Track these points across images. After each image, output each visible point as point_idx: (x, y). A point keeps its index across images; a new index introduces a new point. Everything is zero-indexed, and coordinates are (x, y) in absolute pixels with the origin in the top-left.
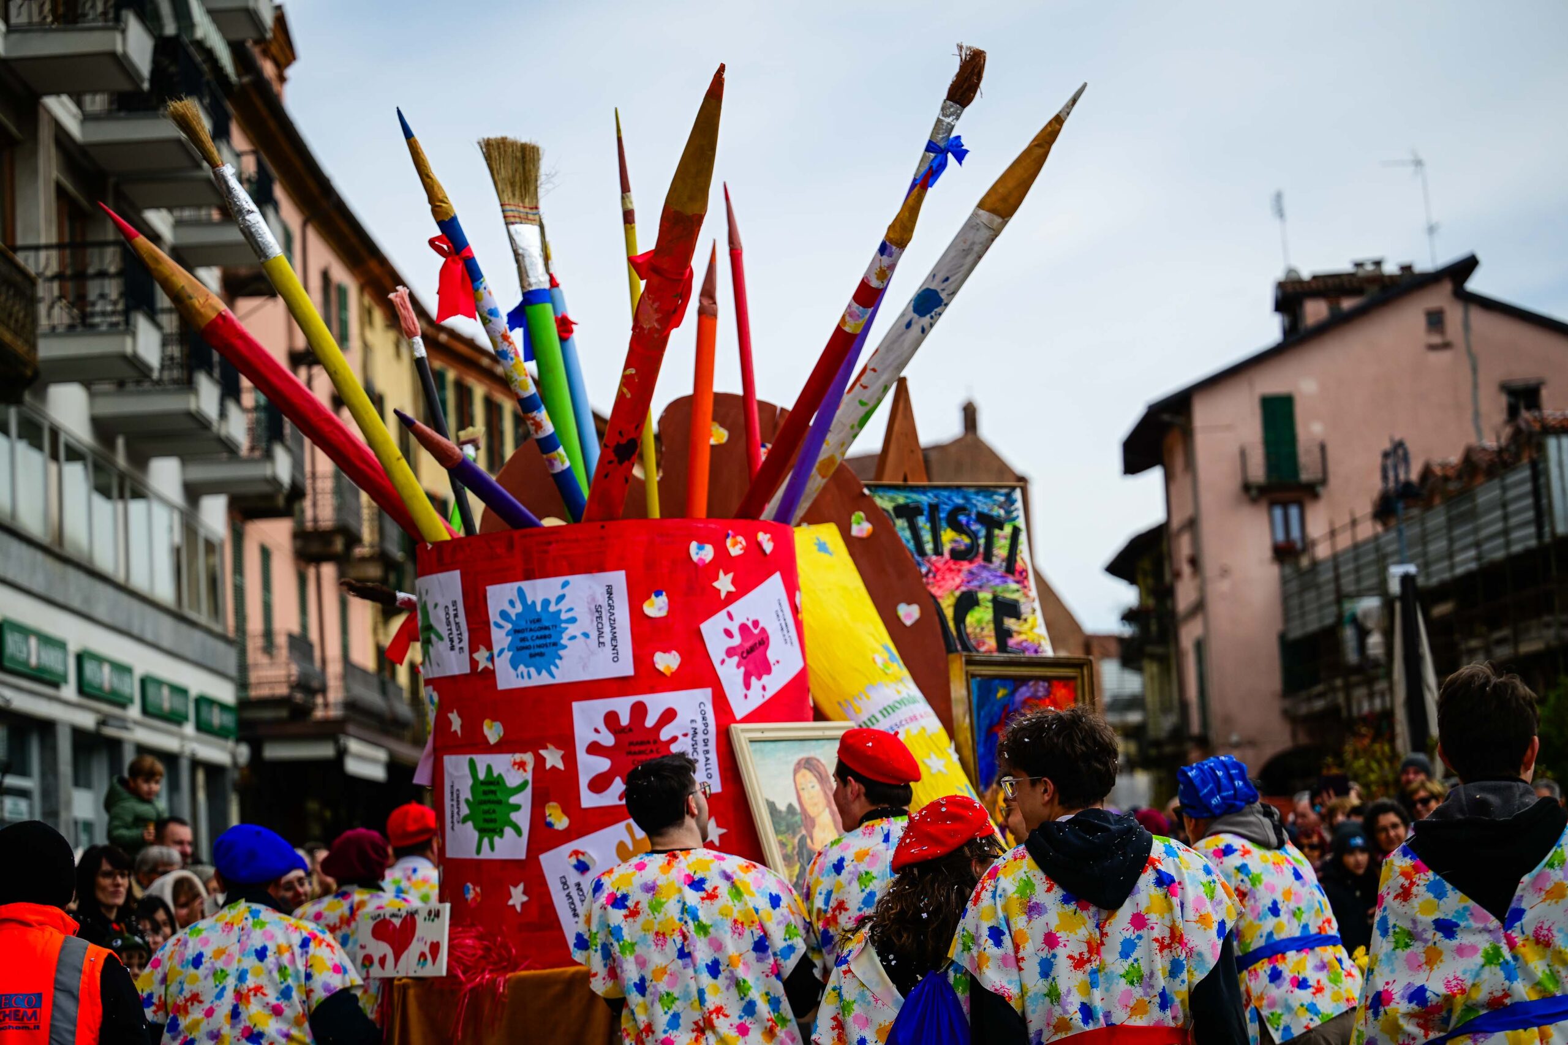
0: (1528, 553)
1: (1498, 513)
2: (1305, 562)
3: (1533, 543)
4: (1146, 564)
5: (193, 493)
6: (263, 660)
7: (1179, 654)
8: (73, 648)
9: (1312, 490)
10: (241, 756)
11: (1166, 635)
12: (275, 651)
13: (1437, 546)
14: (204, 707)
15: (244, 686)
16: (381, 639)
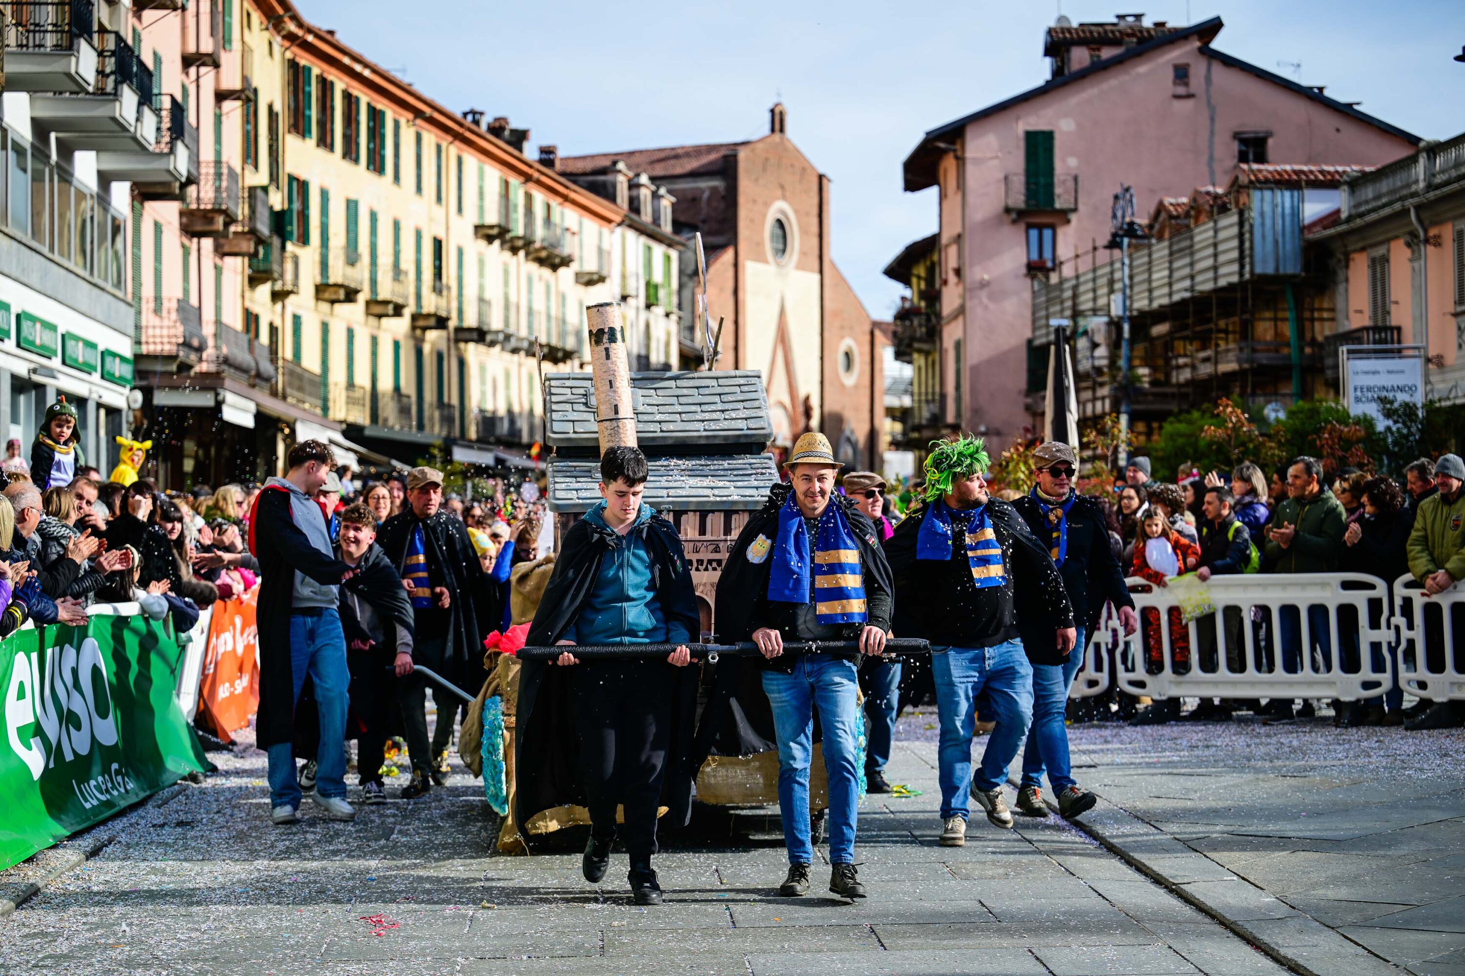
0: (1231, 287)
1: (1210, 251)
2: (1054, 278)
3: (1235, 279)
4: (921, 270)
5: (105, 179)
6: (155, 321)
7: (942, 352)
8: (15, 310)
9: (1064, 216)
10: (135, 401)
11: (933, 334)
12: (164, 313)
13: (1160, 275)
14: (108, 360)
15: (138, 343)
16: (248, 304)
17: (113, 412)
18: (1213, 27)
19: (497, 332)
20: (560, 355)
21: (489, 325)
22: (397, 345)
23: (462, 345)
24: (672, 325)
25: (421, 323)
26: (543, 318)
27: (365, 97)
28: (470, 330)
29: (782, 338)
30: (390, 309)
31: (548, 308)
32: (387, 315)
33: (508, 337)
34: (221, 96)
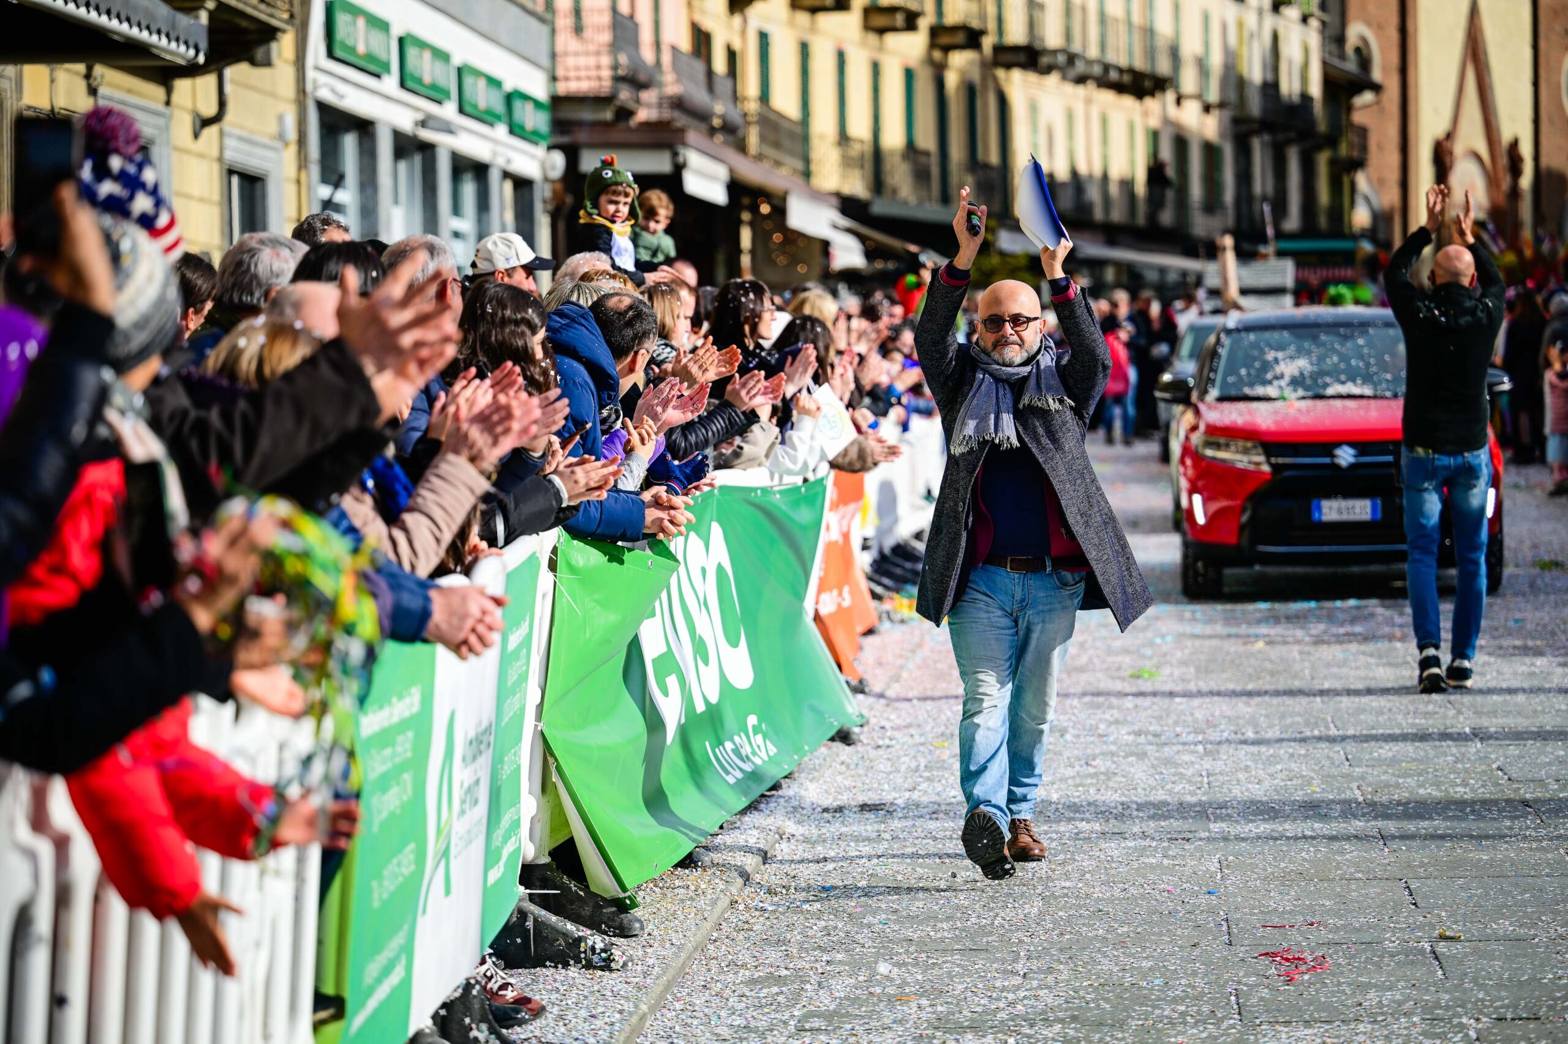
6: (576, 44)
8: (396, 30)
10: (553, 168)
12: (588, 33)
14: (517, 104)
15: (554, 79)
16: (699, 18)
17: (522, 185)
19: (1055, 52)
20: (1147, 84)
21: (1043, 40)
22: (909, 75)
23: (1001, 73)
24: (1313, 37)
25: (945, 40)
26: (1122, 29)
28: (1015, 49)
29: (1474, 51)
30: (900, 20)
31: (1128, 13)
32: (894, 29)
33: (1072, 58)
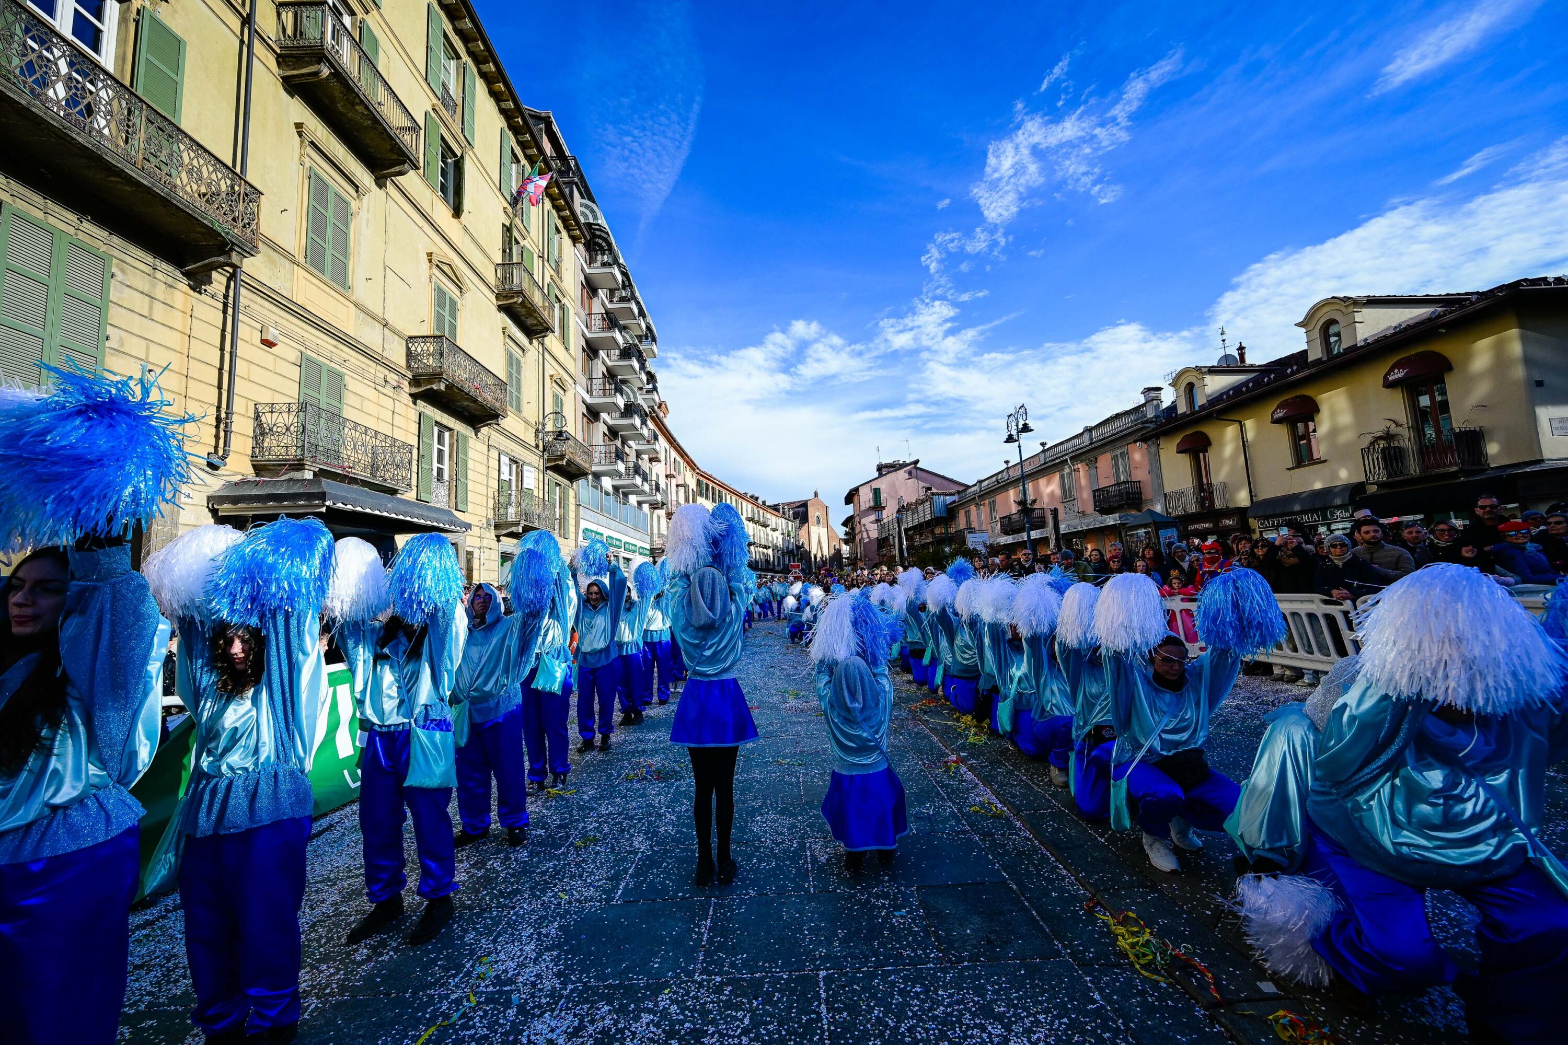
0: (929, 521)
1: (923, 512)
2: (882, 523)
3: (930, 519)
5: (639, 503)
7: (856, 542)
9: (884, 508)
11: (854, 538)
13: (910, 519)
14: (642, 549)
15: (651, 545)
18: (917, 462)
27: (717, 488)
29: (819, 542)
34: (677, 486)
